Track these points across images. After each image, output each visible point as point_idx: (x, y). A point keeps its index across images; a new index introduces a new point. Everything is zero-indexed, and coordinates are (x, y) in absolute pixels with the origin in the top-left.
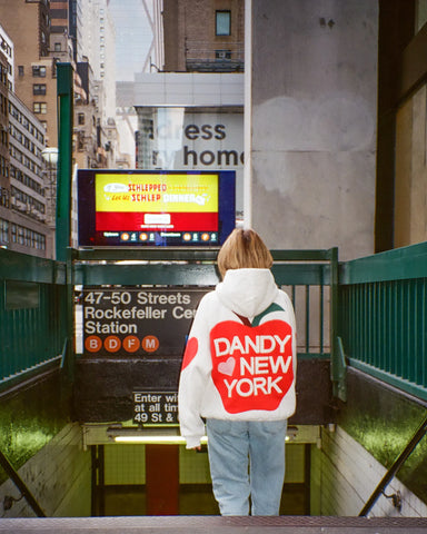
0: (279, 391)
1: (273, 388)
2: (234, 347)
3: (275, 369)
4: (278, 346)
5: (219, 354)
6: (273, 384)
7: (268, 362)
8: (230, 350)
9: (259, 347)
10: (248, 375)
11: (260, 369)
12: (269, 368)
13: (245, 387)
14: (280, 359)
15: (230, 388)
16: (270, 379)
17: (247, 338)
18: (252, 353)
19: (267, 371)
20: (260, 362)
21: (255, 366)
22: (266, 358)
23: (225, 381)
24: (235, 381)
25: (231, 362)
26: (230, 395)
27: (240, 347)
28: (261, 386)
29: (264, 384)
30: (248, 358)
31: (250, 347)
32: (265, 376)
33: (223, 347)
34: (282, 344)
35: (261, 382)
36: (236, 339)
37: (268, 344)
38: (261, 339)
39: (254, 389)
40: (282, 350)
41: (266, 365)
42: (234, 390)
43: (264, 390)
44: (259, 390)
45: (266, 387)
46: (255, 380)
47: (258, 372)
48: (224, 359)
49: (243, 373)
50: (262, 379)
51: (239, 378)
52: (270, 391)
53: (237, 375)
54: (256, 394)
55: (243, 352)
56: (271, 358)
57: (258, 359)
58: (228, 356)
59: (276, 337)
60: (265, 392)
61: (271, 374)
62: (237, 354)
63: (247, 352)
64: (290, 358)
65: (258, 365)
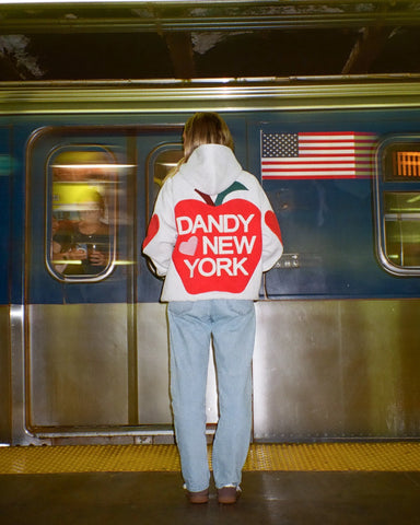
0: (246, 273)
1: (239, 270)
2: (197, 226)
3: (240, 251)
4: (242, 225)
5: (182, 233)
6: (238, 265)
7: (232, 241)
8: (192, 229)
9: (222, 226)
10: (211, 254)
11: (225, 248)
12: (234, 248)
13: (208, 267)
14: (244, 239)
15: (192, 268)
16: (235, 259)
17: (211, 218)
18: (215, 232)
19: (232, 252)
20: (224, 242)
21: (218, 246)
22: (230, 238)
23: (186, 262)
24: (197, 261)
25: (193, 241)
26: (192, 276)
27: (203, 225)
28: (226, 268)
29: (229, 265)
30: (211, 237)
31: (213, 226)
32: (230, 257)
33: (185, 225)
34: (246, 223)
35: (225, 263)
36: (199, 218)
37: (231, 223)
38: (224, 218)
39: (217, 268)
40: (246, 230)
41: (231, 245)
42: (196, 270)
43: (229, 271)
44: (223, 271)
45: (231, 268)
46: (219, 260)
47: (222, 252)
48: (186, 238)
49: (205, 252)
50: (227, 260)
51: (202, 257)
52: (236, 274)
53: (199, 253)
54: (219, 274)
55: (206, 231)
56: (235, 238)
57: (221, 238)
58: (190, 235)
59: (240, 216)
60: (230, 274)
61: (235, 254)
62: (200, 233)
63: (210, 231)
64: (254, 238)
65: (222, 245)
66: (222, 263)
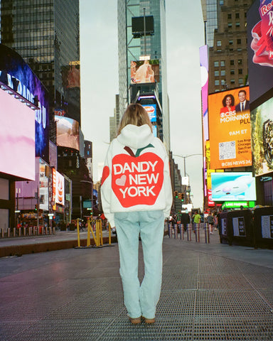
0: (154, 195)
1: (150, 193)
2: (125, 169)
3: (150, 182)
4: (151, 167)
5: (116, 173)
6: (150, 191)
7: (146, 177)
8: (123, 171)
9: (140, 169)
10: (134, 184)
11: (141, 181)
12: (147, 181)
13: (133, 192)
14: (153, 175)
15: (124, 193)
16: (148, 187)
17: (133, 164)
18: (136, 172)
19: (145, 183)
20: (141, 177)
21: (138, 179)
22: (145, 175)
23: (121, 189)
24: (127, 188)
25: (124, 178)
26: (124, 197)
27: (129, 168)
28: (143, 192)
29: (144, 190)
30: (133, 175)
31: (135, 169)
32: (145, 186)
33: (118, 169)
34: (153, 166)
35: (142, 189)
36: (126, 164)
37: (145, 167)
38: (141, 164)
39: (138, 192)
40: (153, 170)
41: (145, 179)
42: (127, 194)
43: (144, 194)
45: (146, 192)
46: (139, 188)
47: (140, 183)
48: (119, 176)
49: (131, 184)
50: (143, 188)
51: (129, 186)
52: (148, 195)
53: (127, 184)
54: (140, 195)
55: (130, 171)
56: (147, 175)
57: (139, 175)
58: (122, 174)
59: (150, 162)
60: (146, 195)
61: (148, 184)
62: (127, 173)
63: (133, 171)
64: (158, 174)
65: (140, 179)
66: (141, 189)
